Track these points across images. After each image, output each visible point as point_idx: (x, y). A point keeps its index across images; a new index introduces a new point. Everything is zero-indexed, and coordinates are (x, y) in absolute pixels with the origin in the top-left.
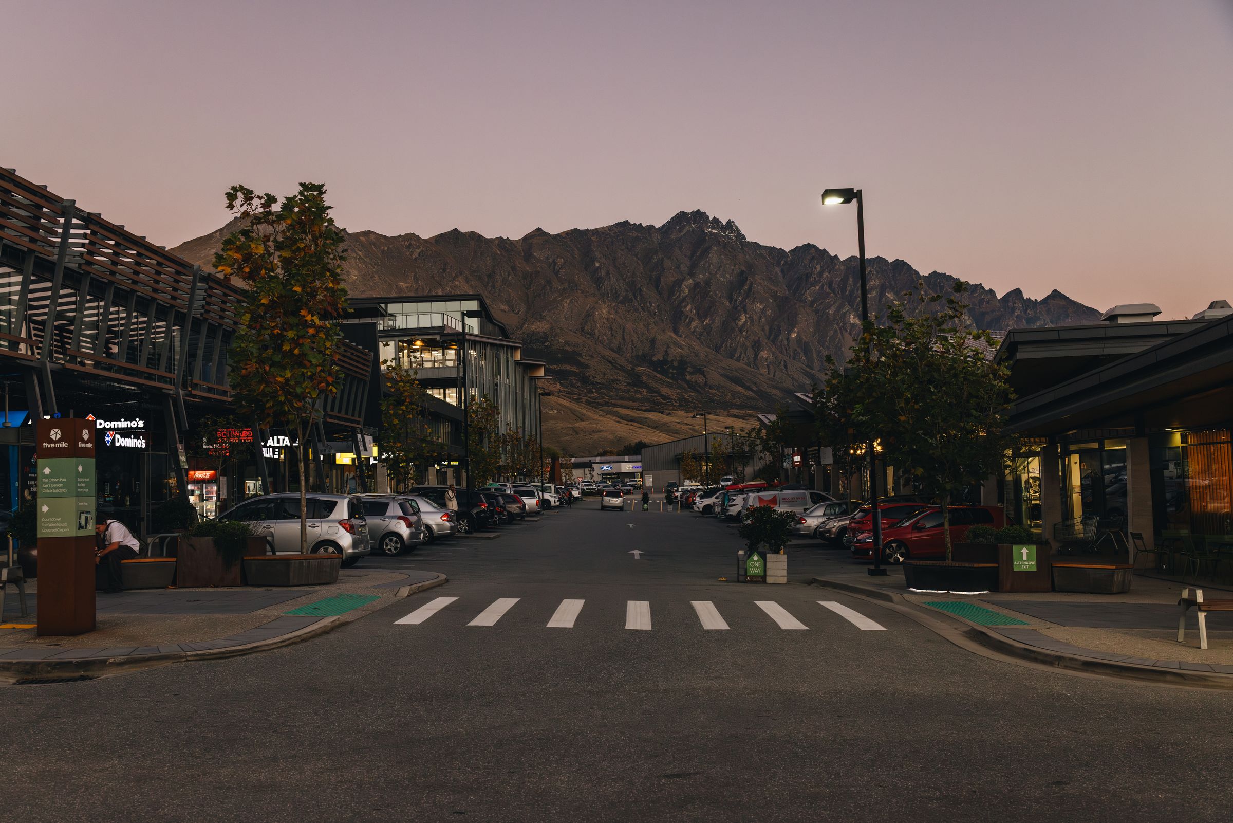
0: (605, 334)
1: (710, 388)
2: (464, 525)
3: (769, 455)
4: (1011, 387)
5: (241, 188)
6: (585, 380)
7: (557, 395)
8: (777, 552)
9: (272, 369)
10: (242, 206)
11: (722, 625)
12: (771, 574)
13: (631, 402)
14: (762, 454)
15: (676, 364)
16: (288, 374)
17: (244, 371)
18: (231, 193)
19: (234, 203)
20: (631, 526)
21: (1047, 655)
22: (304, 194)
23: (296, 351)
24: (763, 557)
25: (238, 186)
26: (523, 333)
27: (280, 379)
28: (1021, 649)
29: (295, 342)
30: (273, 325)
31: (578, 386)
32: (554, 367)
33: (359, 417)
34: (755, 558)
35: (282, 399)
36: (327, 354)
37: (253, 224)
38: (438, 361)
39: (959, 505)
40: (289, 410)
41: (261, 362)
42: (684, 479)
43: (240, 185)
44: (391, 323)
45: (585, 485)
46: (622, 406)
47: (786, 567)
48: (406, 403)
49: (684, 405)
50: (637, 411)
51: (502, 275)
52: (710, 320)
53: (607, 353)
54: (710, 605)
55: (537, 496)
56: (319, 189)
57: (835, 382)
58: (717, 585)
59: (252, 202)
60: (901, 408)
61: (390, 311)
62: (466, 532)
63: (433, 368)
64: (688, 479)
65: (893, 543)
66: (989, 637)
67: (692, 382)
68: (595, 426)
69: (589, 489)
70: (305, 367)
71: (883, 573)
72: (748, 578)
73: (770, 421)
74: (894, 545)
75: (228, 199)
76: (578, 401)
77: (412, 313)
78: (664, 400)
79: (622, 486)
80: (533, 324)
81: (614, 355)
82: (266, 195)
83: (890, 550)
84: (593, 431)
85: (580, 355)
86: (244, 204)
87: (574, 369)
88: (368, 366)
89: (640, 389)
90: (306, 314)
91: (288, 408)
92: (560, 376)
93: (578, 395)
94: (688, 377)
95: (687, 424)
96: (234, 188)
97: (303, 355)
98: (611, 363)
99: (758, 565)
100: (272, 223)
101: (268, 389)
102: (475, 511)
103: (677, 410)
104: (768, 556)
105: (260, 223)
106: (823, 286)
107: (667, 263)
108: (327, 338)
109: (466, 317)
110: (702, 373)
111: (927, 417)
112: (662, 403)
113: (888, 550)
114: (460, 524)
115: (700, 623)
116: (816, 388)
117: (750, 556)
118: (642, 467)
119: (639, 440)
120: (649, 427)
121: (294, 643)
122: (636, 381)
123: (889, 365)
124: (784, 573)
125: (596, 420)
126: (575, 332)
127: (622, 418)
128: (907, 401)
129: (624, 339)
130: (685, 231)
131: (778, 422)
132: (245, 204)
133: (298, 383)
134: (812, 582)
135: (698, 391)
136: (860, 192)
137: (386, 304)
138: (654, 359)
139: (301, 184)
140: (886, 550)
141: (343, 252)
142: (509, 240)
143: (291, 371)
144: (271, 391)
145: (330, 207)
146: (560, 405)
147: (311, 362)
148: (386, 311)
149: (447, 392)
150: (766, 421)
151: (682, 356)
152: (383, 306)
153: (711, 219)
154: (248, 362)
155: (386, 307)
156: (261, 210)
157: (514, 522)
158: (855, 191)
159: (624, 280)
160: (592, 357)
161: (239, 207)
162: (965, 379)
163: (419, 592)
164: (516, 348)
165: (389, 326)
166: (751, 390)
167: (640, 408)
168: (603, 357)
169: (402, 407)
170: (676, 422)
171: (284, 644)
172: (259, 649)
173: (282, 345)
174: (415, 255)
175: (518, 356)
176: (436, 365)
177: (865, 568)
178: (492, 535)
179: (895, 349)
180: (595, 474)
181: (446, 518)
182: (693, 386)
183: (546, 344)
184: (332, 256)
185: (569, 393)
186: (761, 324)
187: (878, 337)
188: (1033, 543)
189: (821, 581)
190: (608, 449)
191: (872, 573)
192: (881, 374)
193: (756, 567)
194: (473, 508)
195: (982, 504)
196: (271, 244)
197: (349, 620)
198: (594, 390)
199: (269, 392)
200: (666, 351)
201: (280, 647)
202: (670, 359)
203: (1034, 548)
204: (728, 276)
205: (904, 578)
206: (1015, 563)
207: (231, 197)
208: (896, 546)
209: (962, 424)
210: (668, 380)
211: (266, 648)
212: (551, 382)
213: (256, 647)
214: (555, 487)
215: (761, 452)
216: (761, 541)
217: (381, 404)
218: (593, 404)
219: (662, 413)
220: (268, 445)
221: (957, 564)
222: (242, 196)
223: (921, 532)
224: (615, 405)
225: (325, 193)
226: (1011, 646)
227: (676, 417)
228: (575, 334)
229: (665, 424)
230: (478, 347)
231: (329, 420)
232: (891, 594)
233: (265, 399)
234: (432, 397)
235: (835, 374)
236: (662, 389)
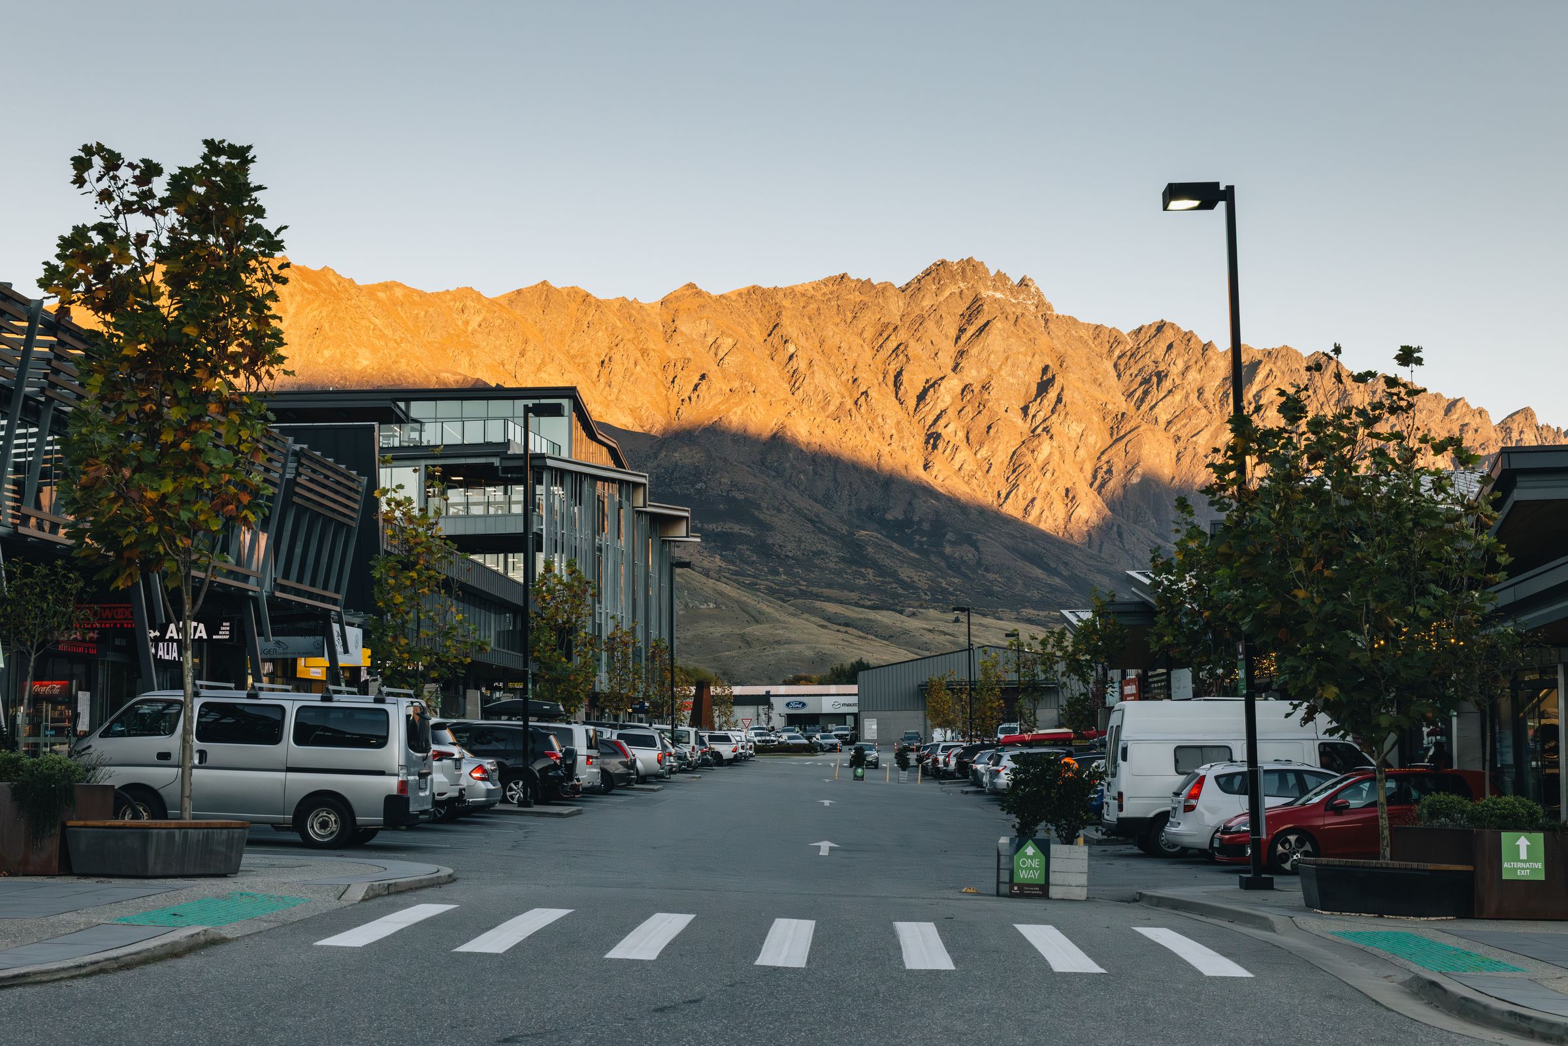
0: (805, 472)
1: (987, 570)
2: (517, 790)
3: (1078, 680)
4: (1500, 541)
5: (100, 148)
6: (765, 551)
7: (715, 575)
8: (1069, 840)
9: (137, 476)
10: (99, 180)
11: (943, 962)
12: (1058, 883)
13: (846, 592)
14: (1065, 679)
15: (926, 526)
16: (168, 486)
17: (84, 478)
18: (80, 157)
19: (86, 175)
20: (827, 803)
21: (1553, 1025)
22: (210, 159)
23: (185, 446)
24: (1044, 847)
25: (94, 145)
26: (659, 466)
27: (150, 495)
28: (1503, 1012)
29: (185, 431)
30: (144, 395)
31: (753, 562)
32: (711, 527)
33: (337, 591)
34: (1030, 850)
35: (154, 530)
36: (243, 453)
37: (117, 212)
38: (495, 503)
39: (1411, 767)
40: (166, 553)
41: (117, 462)
42: (933, 727)
43: (98, 143)
44: (415, 435)
45: (756, 735)
46: (829, 599)
47: (1086, 869)
48: (418, 567)
49: (939, 598)
50: (857, 609)
51: (623, 364)
52: (988, 451)
53: (804, 503)
54: (930, 928)
55: (659, 745)
56: (242, 155)
57: (1193, 545)
58: (957, 899)
59: (118, 173)
60: (1299, 574)
61: (413, 414)
62: (521, 803)
63: (487, 516)
64: (940, 726)
65: (1289, 834)
66: (1445, 991)
67: (955, 558)
68: (781, 632)
69: (763, 741)
70: (200, 474)
71: (1268, 886)
72: (1016, 888)
73: (1080, 620)
74: (1292, 838)
75: (75, 168)
76: (751, 587)
77: (452, 419)
78: (904, 589)
79: (822, 738)
80: (676, 451)
81: (818, 508)
82: (143, 161)
83: (1284, 848)
84: (778, 642)
85: (759, 507)
86: (102, 176)
87: (747, 531)
88: (355, 501)
89: (863, 570)
90: (205, 377)
91: (165, 549)
92: (720, 542)
93: (753, 577)
94: (948, 550)
95: (945, 634)
96: (87, 149)
97: (197, 452)
98: (812, 522)
99: (1035, 863)
100: (150, 213)
101: (126, 511)
102: (538, 766)
103: (927, 608)
104: (1053, 847)
105: (132, 211)
106: (1187, 397)
107: (914, 348)
108: (242, 424)
109: (530, 415)
110: (974, 544)
111: (1346, 591)
112: (900, 595)
113: (1280, 848)
114: (511, 789)
115: (901, 957)
116: (1159, 556)
117: (1019, 846)
118: (859, 705)
119: (858, 658)
120: (877, 636)
121: (103, 971)
122: (856, 555)
123: (1278, 494)
124: (1083, 879)
125: (785, 622)
126: (751, 467)
127: (829, 620)
128: (1310, 564)
129: (835, 480)
130: (947, 293)
131: (1095, 621)
132: (106, 178)
133: (184, 502)
134: (1138, 899)
135: (965, 575)
136: (1230, 189)
137: (407, 401)
138: (889, 516)
139: (206, 142)
140: (1276, 847)
141: (281, 267)
142: (638, 303)
143: (175, 480)
144: (133, 515)
145: (259, 188)
146: (721, 594)
147: (210, 465)
148: (406, 414)
149: (510, 560)
150: (1074, 620)
151: (937, 513)
152: (402, 405)
153: (992, 273)
154: (91, 461)
155: (408, 407)
156: (135, 188)
157: (614, 791)
158: (1222, 188)
159: (839, 377)
160: (779, 511)
161: (94, 181)
162: (1416, 524)
163: (389, 894)
164: (637, 485)
165: (410, 440)
166: (1060, 575)
167: (862, 602)
168: (798, 511)
169: (411, 574)
170: (924, 629)
171: (83, 971)
172: (30, 980)
173: (161, 433)
174: (473, 325)
175: (639, 500)
176: (492, 511)
177: (1236, 878)
178: (565, 810)
179: (1288, 466)
180: (774, 714)
181: (478, 775)
182: (955, 566)
183: (699, 486)
184: (260, 275)
185: (736, 573)
186: (1078, 459)
187: (1259, 446)
188: (1538, 829)
189: (1152, 897)
190: (804, 674)
191: (1247, 885)
192: (1262, 511)
193: (1031, 868)
194: (535, 760)
195: (1455, 767)
196: (149, 250)
197: (229, 936)
198: (781, 570)
199: (129, 516)
200: (910, 504)
201: (73, 977)
202: (916, 519)
203: (1540, 837)
204: (1020, 373)
205: (1300, 894)
206: (1505, 865)
207: (81, 165)
208: (1297, 840)
209: (1411, 609)
210: (912, 554)
211: (45, 978)
212: (705, 554)
213: (25, 975)
214: (696, 733)
215: (1063, 674)
216: (1041, 821)
217: (373, 567)
218: (779, 594)
219: (901, 612)
220: (167, 637)
221: (1396, 864)
222: (101, 163)
223: (1341, 814)
224: (817, 597)
225: (252, 161)
226: (1486, 1007)
227: (926, 619)
228: (749, 469)
229: (906, 632)
230: (568, 481)
231: (278, 594)
232: (1271, 917)
233: (122, 531)
234: (482, 567)
235: (1195, 532)
236: (900, 571)
